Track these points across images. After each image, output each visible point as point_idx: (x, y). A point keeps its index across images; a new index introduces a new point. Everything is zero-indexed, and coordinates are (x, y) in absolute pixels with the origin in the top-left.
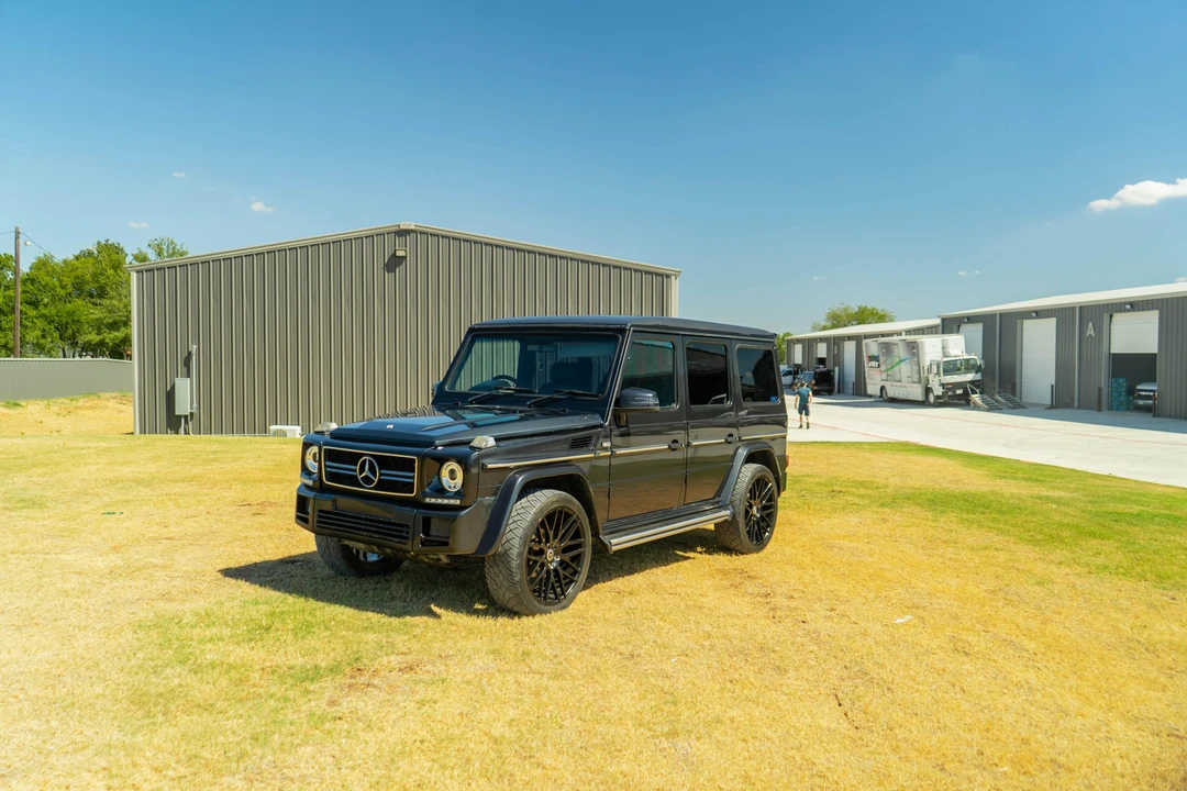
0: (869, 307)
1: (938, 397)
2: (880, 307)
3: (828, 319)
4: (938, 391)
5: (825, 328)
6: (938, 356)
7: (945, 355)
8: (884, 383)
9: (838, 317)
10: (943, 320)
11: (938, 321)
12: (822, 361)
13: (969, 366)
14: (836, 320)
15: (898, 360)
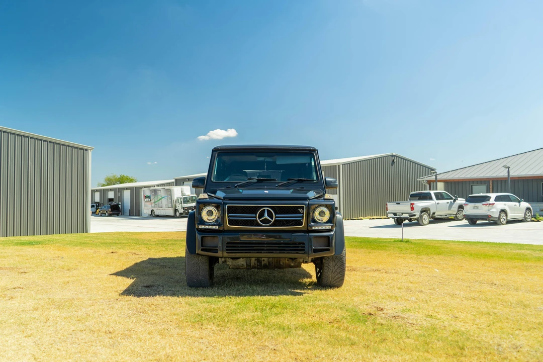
0: (125, 175)
1: (181, 214)
2: (130, 176)
3: (106, 180)
4: (181, 211)
5: (104, 185)
6: (180, 195)
7: (183, 194)
8: (153, 208)
9: (111, 180)
10: (176, 180)
11: (174, 180)
12: (111, 200)
13: (192, 199)
14: (110, 182)
15: (160, 197)
